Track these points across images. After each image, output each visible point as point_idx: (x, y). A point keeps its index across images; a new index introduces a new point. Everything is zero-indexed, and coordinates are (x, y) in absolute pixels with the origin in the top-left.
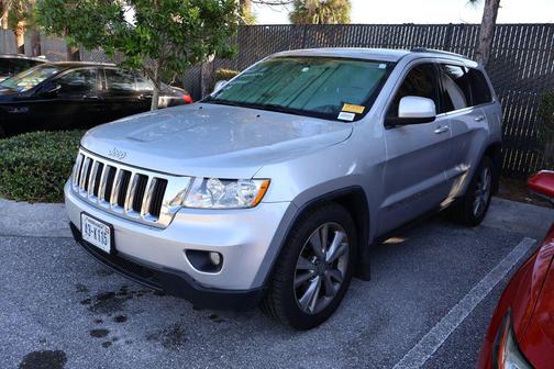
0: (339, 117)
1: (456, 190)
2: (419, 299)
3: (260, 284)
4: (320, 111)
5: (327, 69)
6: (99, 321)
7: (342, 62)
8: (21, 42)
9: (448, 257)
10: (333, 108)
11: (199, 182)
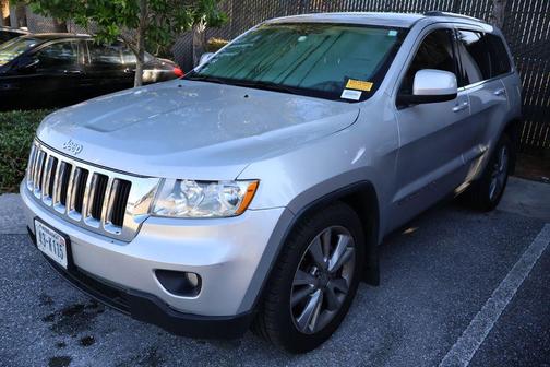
0: (343, 96)
1: (473, 174)
2: (435, 306)
3: (248, 307)
4: (321, 88)
5: (328, 37)
6: (61, 345)
7: (344, 28)
8: (7, 13)
9: (465, 250)
10: (335, 84)
11: (170, 184)
